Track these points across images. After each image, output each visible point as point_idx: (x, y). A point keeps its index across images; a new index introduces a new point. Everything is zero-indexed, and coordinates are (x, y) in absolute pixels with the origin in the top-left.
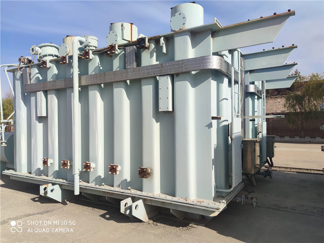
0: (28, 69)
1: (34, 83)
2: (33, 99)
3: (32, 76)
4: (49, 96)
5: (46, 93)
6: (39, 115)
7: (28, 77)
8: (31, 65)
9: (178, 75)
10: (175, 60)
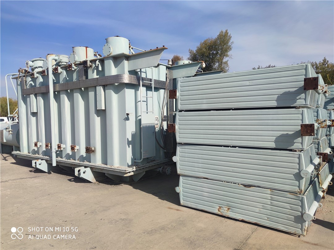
0: (24, 78)
1: (29, 88)
2: (28, 99)
3: (27, 83)
4: (38, 98)
5: (36, 95)
6: (32, 112)
7: (25, 83)
8: (26, 75)
9: (107, 85)
10: (105, 76)
